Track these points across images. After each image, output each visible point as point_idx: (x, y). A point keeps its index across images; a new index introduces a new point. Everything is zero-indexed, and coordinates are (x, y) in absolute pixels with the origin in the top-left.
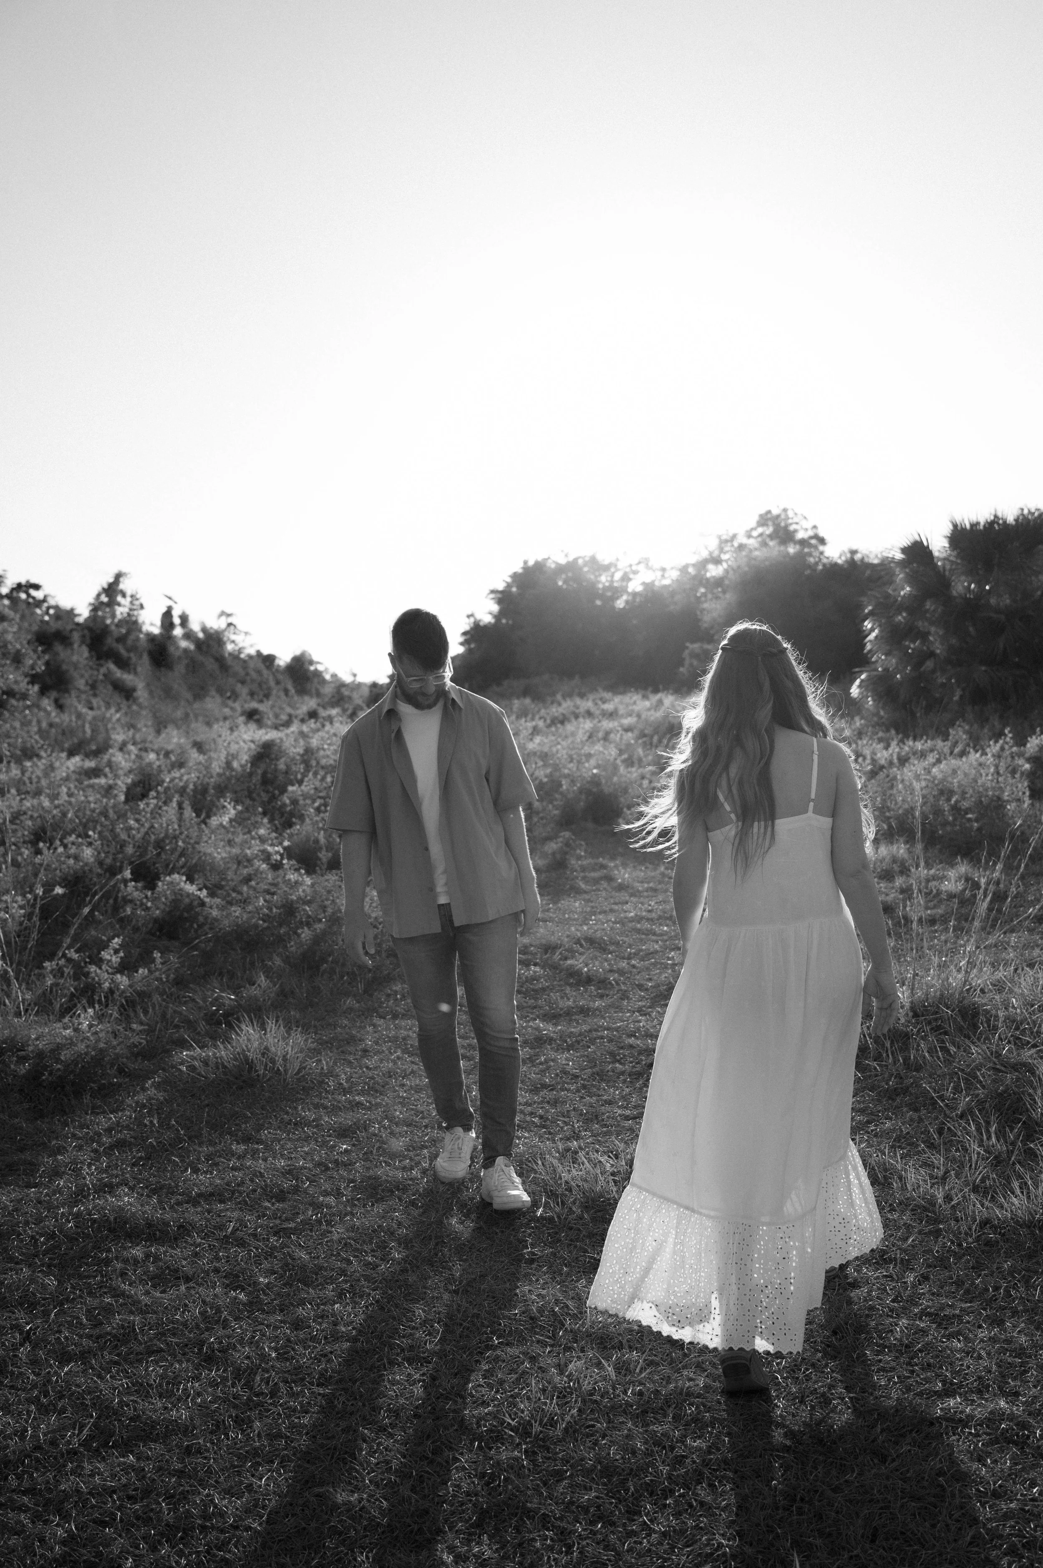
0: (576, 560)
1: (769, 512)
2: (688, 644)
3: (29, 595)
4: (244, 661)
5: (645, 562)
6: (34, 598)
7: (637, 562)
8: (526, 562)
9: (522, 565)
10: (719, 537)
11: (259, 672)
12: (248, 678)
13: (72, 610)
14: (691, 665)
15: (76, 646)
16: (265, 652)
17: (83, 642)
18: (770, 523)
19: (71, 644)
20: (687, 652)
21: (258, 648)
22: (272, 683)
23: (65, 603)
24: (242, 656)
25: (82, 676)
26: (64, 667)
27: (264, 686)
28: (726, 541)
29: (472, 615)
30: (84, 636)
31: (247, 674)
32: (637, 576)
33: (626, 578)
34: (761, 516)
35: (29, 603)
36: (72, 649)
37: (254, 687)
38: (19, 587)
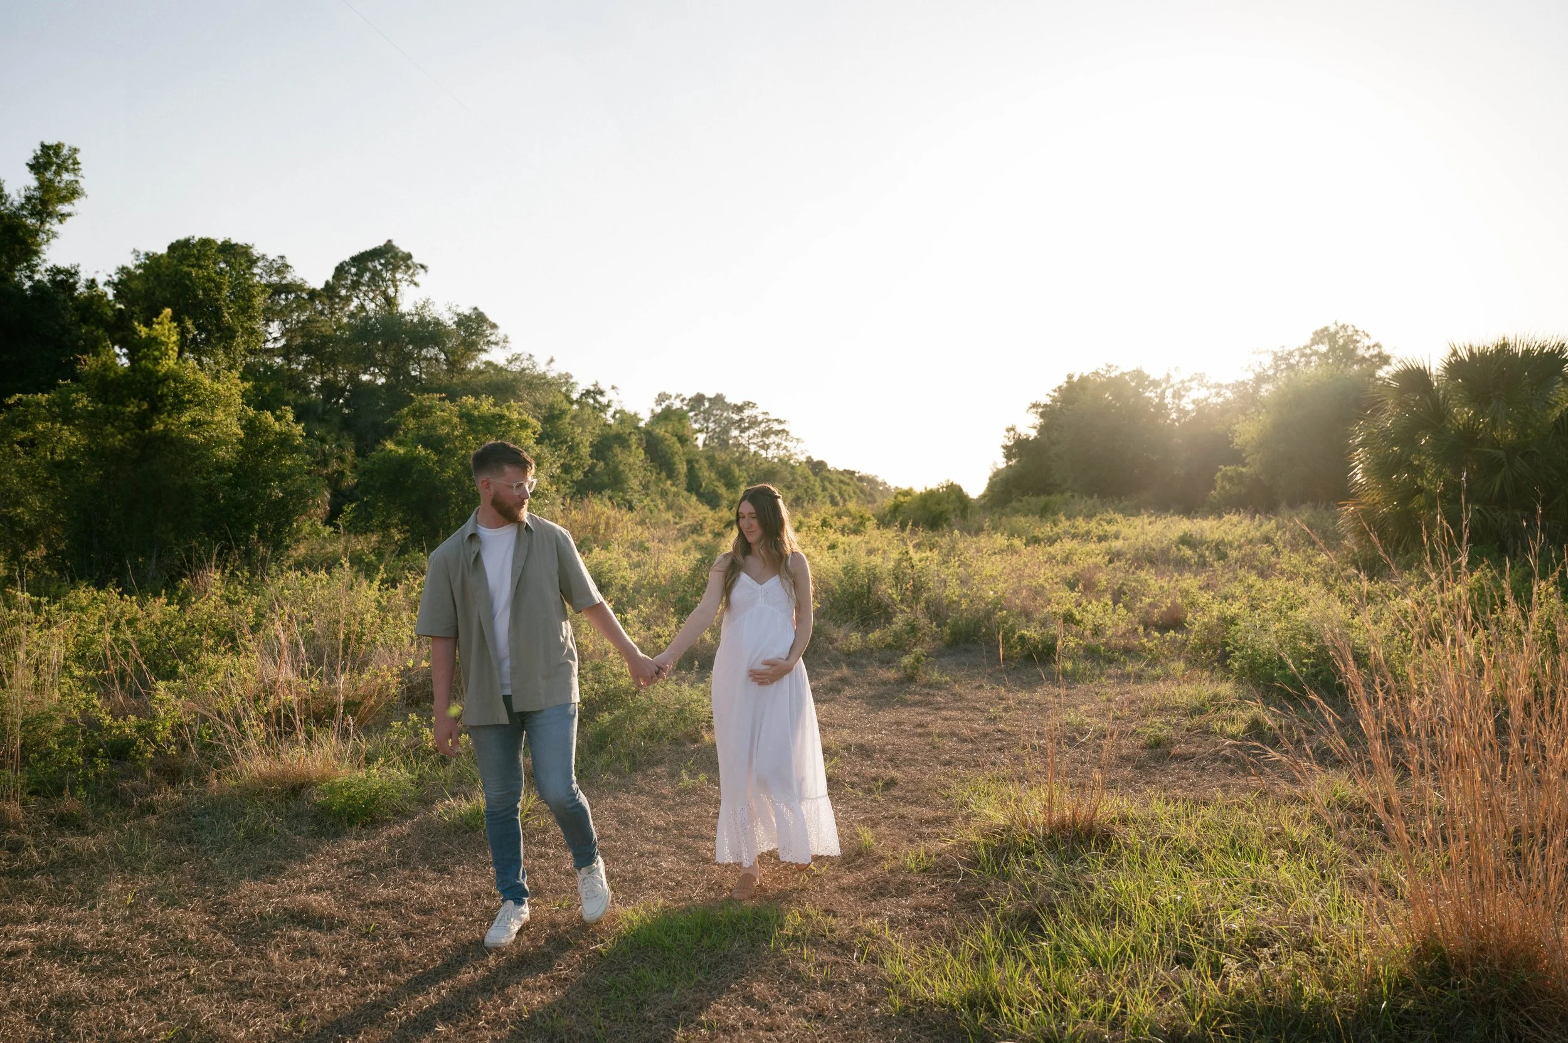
0: (1123, 374)
1: (1326, 329)
2: (1221, 467)
3: (595, 400)
4: (793, 467)
5: (1199, 378)
6: (599, 403)
7: (1189, 377)
8: (1070, 377)
9: (1066, 379)
10: (1275, 353)
11: (806, 479)
12: (795, 484)
13: (635, 415)
14: (1223, 488)
15: (634, 447)
16: (816, 459)
17: (640, 445)
18: (1326, 340)
19: (629, 447)
20: (1219, 474)
21: (808, 454)
22: (818, 490)
23: (630, 409)
24: (792, 462)
25: (636, 477)
26: (621, 467)
27: (810, 492)
28: (1282, 358)
29: (1012, 429)
30: (641, 439)
31: (794, 480)
32: (1189, 394)
33: (1177, 395)
34: (1316, 333)
35: (595, 408)
36: (630, 452)
37: (801, 492)
38: (588, 393)
